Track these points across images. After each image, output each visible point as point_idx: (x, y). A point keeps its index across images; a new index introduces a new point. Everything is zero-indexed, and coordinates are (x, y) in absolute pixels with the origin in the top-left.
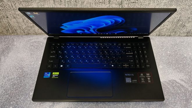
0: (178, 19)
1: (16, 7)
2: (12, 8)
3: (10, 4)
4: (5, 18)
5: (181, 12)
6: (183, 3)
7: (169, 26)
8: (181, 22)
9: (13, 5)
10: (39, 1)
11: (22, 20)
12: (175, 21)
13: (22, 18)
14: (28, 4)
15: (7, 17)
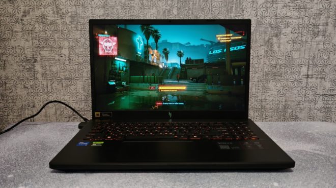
0: (284, 104)
1: (52, 88)
2: (46, 90)
3: (45, 83)
4: (29, 108)
5: (284, 92)
6: (283, 78)
7: (273, 116)
8: (290, 111)
9: (49, 85)
10: (87, 78)
11: (54, 111)
12: (280, 108)
13: (54, 108)
14: (70, 83)
15: (34, 106)
